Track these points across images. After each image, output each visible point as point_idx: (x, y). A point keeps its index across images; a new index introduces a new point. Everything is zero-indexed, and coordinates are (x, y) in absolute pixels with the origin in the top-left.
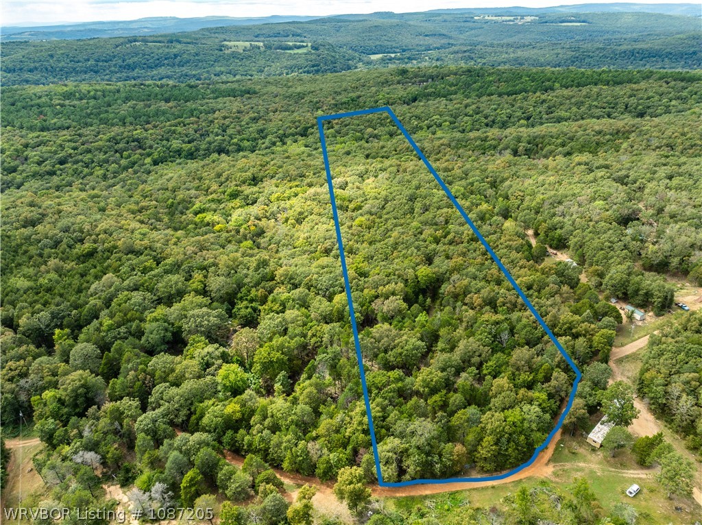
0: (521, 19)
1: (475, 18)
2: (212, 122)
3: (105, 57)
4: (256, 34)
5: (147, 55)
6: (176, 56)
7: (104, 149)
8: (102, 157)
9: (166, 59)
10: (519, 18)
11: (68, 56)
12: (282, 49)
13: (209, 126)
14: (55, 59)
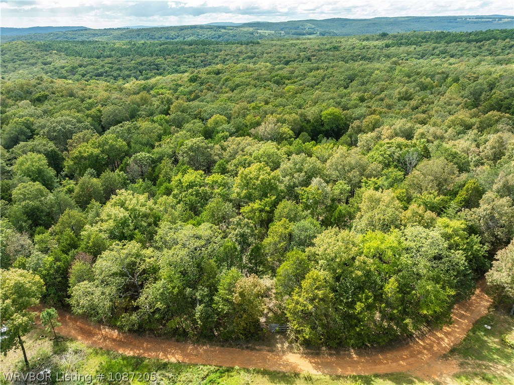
0: (498, 20)
1: (458, 20)
2: (217, 57)
3: (173, 36)
4: (282, 27)
5: (201, 35)
6: (220, 36)
7: (130, 69)
8: (127, 73)
9: (212, 38)
10: (497, 20)
11: (148, 35)
12: (297, 35)
13: (213, 59)
14: (140, 37)
